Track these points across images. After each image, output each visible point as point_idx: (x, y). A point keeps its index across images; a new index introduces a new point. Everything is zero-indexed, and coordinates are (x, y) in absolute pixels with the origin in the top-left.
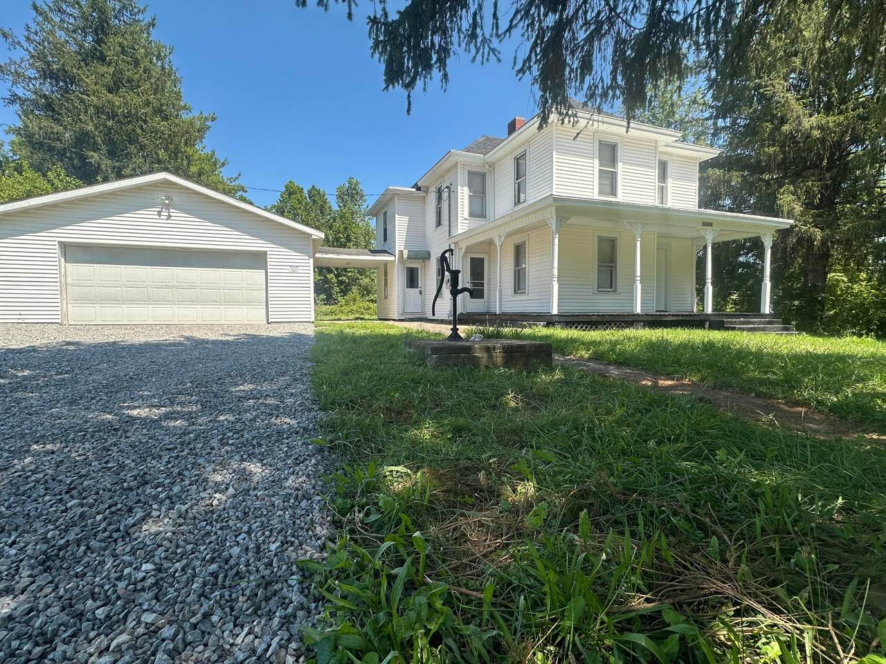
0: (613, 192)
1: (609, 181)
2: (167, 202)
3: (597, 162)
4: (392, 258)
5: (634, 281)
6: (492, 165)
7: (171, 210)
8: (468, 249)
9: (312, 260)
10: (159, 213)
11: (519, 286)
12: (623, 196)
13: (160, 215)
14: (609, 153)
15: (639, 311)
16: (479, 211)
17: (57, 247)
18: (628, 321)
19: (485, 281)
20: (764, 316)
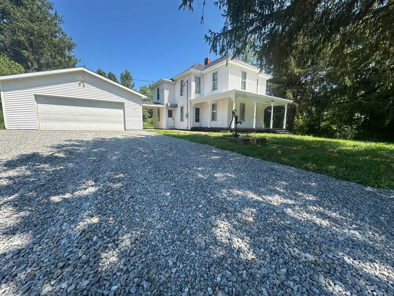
0: (245, 89)
1: (244, 84)
2: (83, 80)
3: (241, 78)
4: (163, 106)
5: (254, 118)
6: (203, 75)
7: (85, 83)
8: (195, 105)
9: (141, 106)
10: (80, 84)
11: (214, 118)
12: (247, 90)
13: (80, 85)
14: (244, 75)
15: (254, 128)
16: (198, 91)
17: (33, 97)
18: (252, 131)
19: (200, 116)
20: (284, 129)
